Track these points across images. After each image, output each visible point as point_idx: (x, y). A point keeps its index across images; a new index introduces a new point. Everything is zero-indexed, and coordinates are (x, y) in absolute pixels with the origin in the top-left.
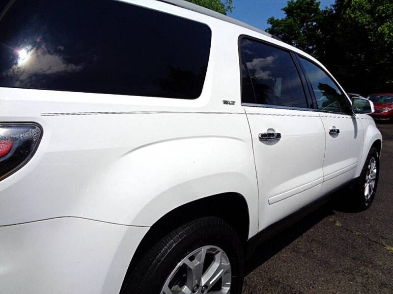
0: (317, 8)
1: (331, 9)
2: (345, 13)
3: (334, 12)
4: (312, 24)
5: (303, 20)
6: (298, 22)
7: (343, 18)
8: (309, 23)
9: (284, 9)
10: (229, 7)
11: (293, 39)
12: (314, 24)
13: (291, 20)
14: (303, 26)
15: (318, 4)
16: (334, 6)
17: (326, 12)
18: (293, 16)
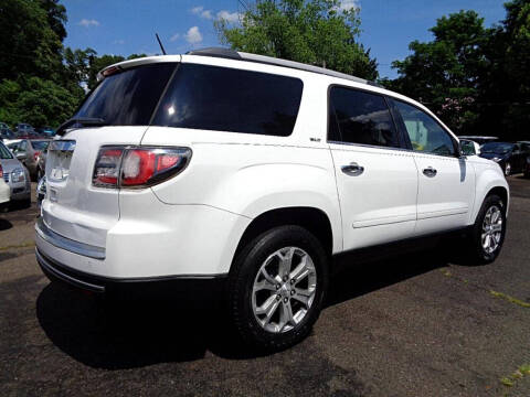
0: (479, 28)
1: (500, 27)
2: (517, 32)
3: (505, 30)
4: (472, 48)
5: (459, 44)
6: (453, 46)
7: (515, 39)
8: (469, 47)
9: (433, 30)
10: (356, 31)
11: (446, 68)
12: (475, 47)
13: (442, 44)
14: (459, 51)
15: (480, 22)
16: (505, 23)
17: (492, 31)
18: (445, 39)
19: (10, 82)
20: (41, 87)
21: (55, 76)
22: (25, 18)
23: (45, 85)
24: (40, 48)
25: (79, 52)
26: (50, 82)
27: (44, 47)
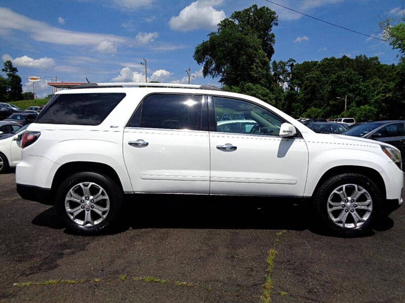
19: (235, 88)
20: (253, 89)
21: (263, 81)
22: (247, 47)
23: (254, 87)
24: (255, 64)
25: (281, 62)
26: (258, 85)
27: (258, 63)
